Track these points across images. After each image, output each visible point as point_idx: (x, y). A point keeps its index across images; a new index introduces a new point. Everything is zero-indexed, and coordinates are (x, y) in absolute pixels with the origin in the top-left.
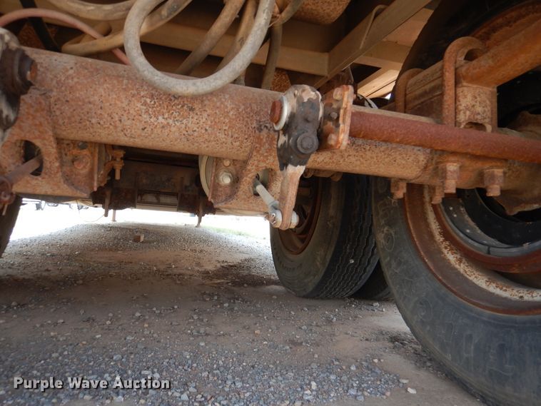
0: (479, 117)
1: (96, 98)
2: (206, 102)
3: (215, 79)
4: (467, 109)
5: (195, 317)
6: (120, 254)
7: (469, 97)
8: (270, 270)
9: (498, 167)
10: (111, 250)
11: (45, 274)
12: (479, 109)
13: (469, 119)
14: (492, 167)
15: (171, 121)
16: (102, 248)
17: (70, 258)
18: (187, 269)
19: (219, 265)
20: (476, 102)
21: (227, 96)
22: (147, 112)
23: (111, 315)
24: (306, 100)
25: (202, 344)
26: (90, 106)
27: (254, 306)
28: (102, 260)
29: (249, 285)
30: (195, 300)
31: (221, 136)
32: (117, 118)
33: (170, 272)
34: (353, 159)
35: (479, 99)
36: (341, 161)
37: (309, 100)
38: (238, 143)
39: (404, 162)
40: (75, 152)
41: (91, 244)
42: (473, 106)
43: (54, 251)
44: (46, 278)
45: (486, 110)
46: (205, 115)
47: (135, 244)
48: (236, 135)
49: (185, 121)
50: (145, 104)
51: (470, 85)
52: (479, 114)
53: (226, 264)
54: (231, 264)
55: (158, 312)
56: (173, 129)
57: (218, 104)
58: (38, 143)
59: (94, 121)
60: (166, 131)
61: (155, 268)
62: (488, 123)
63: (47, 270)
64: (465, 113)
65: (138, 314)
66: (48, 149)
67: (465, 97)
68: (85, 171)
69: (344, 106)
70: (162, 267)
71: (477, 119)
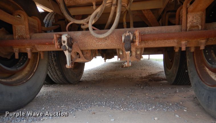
0: (195, 24)
1: (86, 41)
2: (109, 37)
3: (108, 33)
4: (190, 22)
5: (130, 90)
6: (116, 72)
7: (191, 18)
8: (163, 75)
9: (203, 40)
10: (113, 71)
11: (94, 79)
12: (195, 21)
13: (191, 25)
14: (201, 40)
15: (102, 43)
16: (111, 70)
17: (101, 74)
18: (136, 76)
19: (148, 74)
20: (194, 19)
21: (114, 34)
22: (97, 42)
23: (107, 90)
24: (126, 36)
25: (128, 97)
26: (85, 43)
27: (152, 88)
28: (110, 75)
29: (155, 81)
30: (133, 86)
31: (114, 44)
32: (91, 44)
33: (129, 77)
34: (152, 44)
35: (195, 17)
36: (149, 45)
37: (127, 35)
38: (119, 45)
39: (169, 42)
40: (86, 51)
41: (108, 70)
42: (193, 20)
43: (97, 72)
44: (93, 80)
45: (198, 20)
46: (109, 40)
47: (122, 68)
48: (118, 43)
49: (105, 42)
50: (96, 40)
51: (191, 13)
52: (195, 23)
53: (151, 74)
54: (153, 74)
55: (120, 89)
56: (103, 45)
57: (112, 37)
58: (78, 52)
59: (87, 46)
60: (102, 45)
61: (125, 76)
62: (199, 25)
63: (94, 78)
64: (189, 23)
65: (114, 90)
66: (80, 53)
67: (190, 18)
68: (89, 55)
69: (136, 35)
70: (127, 76)
71: (194, 25)
